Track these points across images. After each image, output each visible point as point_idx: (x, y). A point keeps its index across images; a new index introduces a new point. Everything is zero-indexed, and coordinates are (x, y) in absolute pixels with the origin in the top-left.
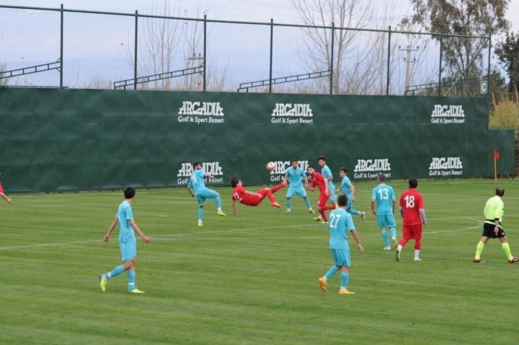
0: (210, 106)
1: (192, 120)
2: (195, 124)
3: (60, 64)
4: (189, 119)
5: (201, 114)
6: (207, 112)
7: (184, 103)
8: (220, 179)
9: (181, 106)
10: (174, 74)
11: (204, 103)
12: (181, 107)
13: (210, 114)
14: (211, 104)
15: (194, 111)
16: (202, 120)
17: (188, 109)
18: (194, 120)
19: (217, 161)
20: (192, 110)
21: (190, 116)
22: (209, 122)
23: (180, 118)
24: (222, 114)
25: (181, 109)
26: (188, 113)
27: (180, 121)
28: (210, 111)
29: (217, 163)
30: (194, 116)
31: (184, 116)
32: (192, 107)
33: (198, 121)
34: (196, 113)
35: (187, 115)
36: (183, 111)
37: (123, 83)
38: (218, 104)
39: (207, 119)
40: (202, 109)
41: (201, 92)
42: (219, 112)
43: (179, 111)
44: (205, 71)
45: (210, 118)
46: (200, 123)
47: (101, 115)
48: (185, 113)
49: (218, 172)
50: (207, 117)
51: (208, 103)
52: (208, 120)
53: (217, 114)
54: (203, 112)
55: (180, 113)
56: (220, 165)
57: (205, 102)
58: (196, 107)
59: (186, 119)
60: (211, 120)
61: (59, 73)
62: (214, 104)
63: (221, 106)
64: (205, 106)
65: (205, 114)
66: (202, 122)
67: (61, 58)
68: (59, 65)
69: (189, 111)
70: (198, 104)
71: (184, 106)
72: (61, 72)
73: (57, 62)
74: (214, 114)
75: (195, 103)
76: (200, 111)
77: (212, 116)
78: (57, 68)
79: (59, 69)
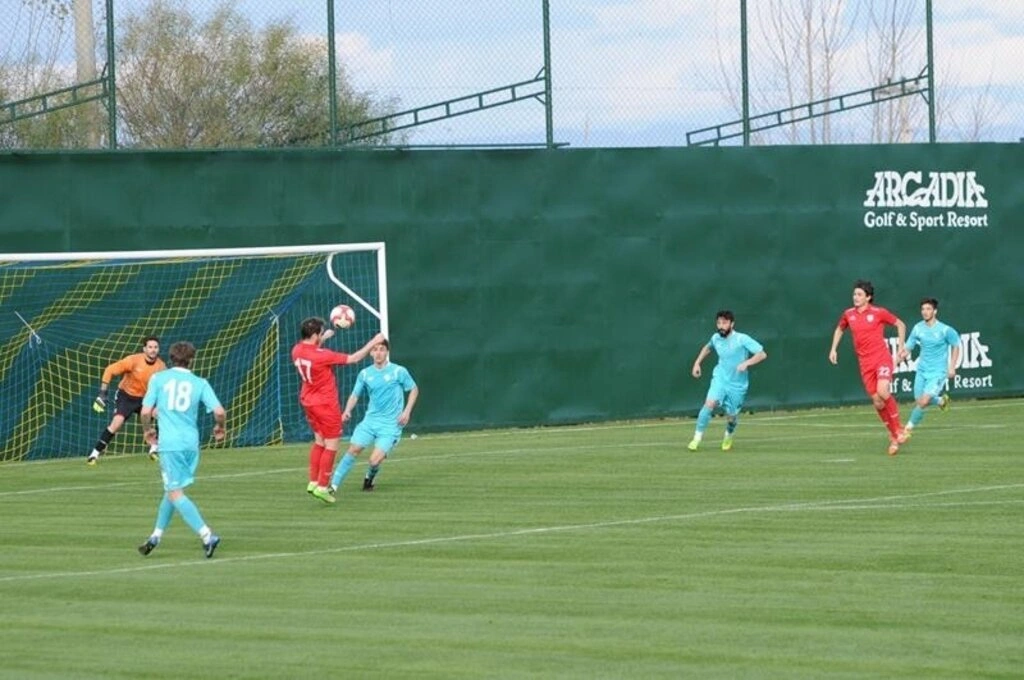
0: (950, 183)
1: (901, 221)
2: (909, 231)
3: (543, 83)
4: (894, 219)
5: (925, 203)
6: (941, 198)
7: (878, 175)
8: (984, 379)
9: (872, 184)
10: (847, 102)
11: (933, 175)
12: (872, 187)
13: (951, 203)
14: (951, 175)
15: (905, 197)
16: (930, 222)
17: (889, 191)
18: (908, 221)
19: (975, 331)
20: (900, 195)
21: (897, 210)
22: (949, 225)
23: (870, 217)
24: (982, 203)
25: (871, 193)
26: (890, 203)
27: (871, 226)
28: (950, 195)
29: (976, 335)
30: (906, 210)
31: (880, 211)
32: (902, 186)
33: (920, 223)
34: (910, 201)
35: (887, 210)
36: (876, 199)
37: (713, 134)
38: (971, 175)
39: (941, 217)
40: (927, 191)
41: (923, 145)
42: (974, 198)
43: (866, 198)
44: (931, 89)
45: (950, 214)
46: (925, 227)
47: (658, 215)
48: (881, 203)
49: (979, 358)
50: (944, 211)
51: (943, 175)
52: (946, 220)
53: (970, 204)
54: (932, 198)
55: (869, 203)
56: (982, 341)
57: (934, 171)
58: (912, 187)
59: (886, 221)
60: (954, 221)
61: (543, 108)
62: (961, 175)
63: (978, 180)
64: (935, 182)
65: (937, 203)
66: (929, 225)
67: (547, 68)
68: (541, 86)
69: (894, 199)
70: (918, 177)
71: (880, 183)
72: (548, 104)
73: (537, 80)
74: (961, 204)
75: (910, 175)
76: (923, 196)
77: (955, 208)
78: (535, 96)
79: (543, 97)
